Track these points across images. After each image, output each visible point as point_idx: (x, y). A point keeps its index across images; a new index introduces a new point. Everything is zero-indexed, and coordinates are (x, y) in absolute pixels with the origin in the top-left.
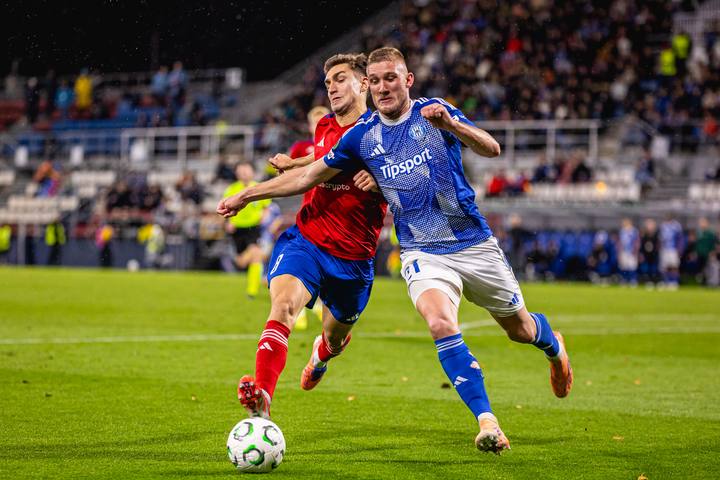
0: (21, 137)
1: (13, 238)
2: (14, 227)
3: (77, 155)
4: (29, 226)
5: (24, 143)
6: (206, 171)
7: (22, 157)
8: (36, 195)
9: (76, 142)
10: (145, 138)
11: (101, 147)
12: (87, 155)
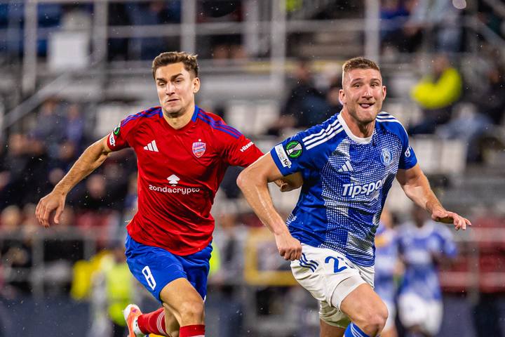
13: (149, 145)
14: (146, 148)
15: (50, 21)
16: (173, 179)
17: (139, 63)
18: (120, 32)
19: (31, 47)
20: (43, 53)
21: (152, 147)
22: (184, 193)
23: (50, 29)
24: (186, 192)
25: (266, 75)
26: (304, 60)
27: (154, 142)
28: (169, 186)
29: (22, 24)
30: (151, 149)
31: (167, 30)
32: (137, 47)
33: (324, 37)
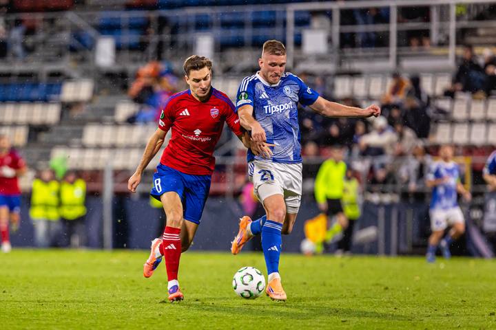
0: (102, 16)
1: (92, 196)
2: (93, 177)
3: (204, 46)
4: (121, 174)
5: (108, 28)
6: (436, 73)
7: (105, 53)
8: (131, 121)
9: (202, 25)
10: (328, 14)
11: (248, 33)
12: (222, 47)
13: (183, 112)
14: (181, 114)
15: (303, 22)
16: (198, 132)
17: (361, 49)
18: (348, 29)
19: (290, 39)
20: (298, 43)
21: (186, 113)
22: (202, 141)
23: (302, 27)
24: (203, 140)
25: (446, 56)
26: (470, 47)
27: (186, 110)
28: (194, 135)
29: (285, 23)
30: (185, 114)
31: (380, 28)
32: (359, 39)
33: (482, 32)
